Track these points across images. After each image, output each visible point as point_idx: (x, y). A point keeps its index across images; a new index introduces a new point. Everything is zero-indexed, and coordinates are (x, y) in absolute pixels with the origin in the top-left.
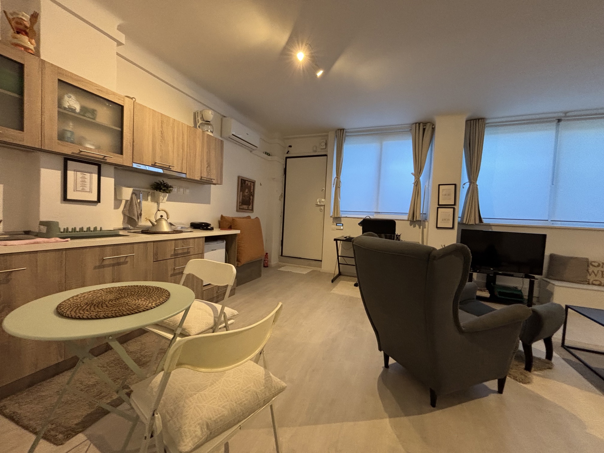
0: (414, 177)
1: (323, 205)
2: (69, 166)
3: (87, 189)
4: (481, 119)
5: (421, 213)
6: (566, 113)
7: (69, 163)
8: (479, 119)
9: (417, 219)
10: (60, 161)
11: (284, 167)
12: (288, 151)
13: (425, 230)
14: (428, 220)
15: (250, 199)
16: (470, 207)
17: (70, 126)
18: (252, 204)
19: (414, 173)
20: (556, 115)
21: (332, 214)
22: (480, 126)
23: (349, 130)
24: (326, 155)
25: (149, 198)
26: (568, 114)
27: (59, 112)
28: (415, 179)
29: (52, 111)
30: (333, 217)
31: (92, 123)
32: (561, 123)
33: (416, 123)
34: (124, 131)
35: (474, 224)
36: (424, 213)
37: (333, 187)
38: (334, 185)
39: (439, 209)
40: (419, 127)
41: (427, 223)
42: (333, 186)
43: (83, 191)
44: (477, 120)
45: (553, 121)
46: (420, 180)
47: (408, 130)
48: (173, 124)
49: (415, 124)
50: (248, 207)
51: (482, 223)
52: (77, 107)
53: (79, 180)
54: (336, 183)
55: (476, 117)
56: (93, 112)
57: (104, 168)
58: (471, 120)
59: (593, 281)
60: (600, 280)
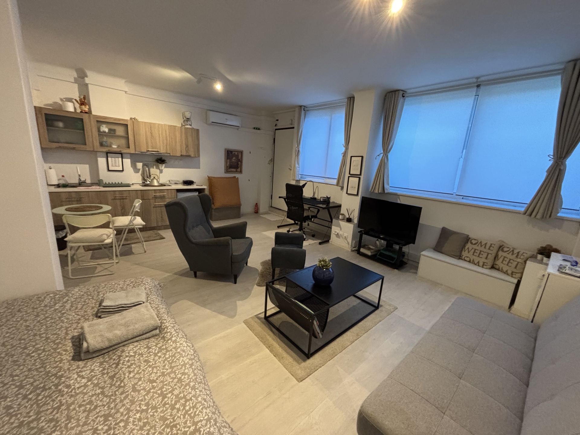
2: (108, 156)
3: (117, 165)
4: (397, 91)
7: (109, 154)
10: (105, 155)
11: (274, 138)
12: (276, 124)
15: (238, 164)
17: (105, 139)
18: (240, 168)
19: (344, 145)
20: (469, 81)
22: (395, 98)
25: (155, 167)
27: (98, 134)
29: (96, 134)
31: (115, 136)
32: (480, 88)
34: (129, 137)
39: (350, 178)
40: (348, 101)
43: (116, 166)
44: (394, 93)
45: (473, 87)
47: (344, 104)
48: (158, 127)
50: (236, 170)
52: (107, 130)
53: (113, 161)
56: (114, 131)
57: (124, 155)
58: (390, 92)
59: (465, 257)
60: (470, 257)
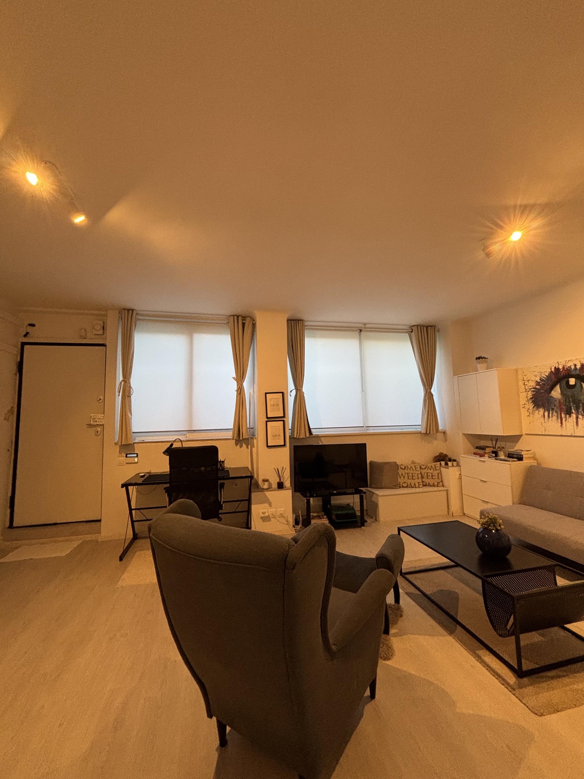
0: (236, 382)
1: (101, 425)
4: (301, 320)
5: (248, 427)
6: (365, 324)
8: (299, 320)
9: (244, 438)
11: (19, 359)
12: (27, 333)
13: (254, 450)
14: (256, 436)
16: (299, 419)
19: (235, 377)
20: (357, 325)
21: (117, 439)
22: (300, 327)
23: (141, 312)
24: (103, 345)
26: (367, 326)
28: (237, 385)
30: (120, 444)
32: (362, 333)
33: (234, 316)
35: (305, 437)
36: (251, 427)
37: (119, 395)
38: (119, 392)
39: (268, 423)
40: (238, 320)
41: (255, 441)
42: (117, 393)
44: (297, 321)
45: (356, 331)
46: (243, 387)
47: (226, 323)
49: (232, 317)
51: (312, 435)
54: (123, 390)
55: (295, 318)
58: (291, 320)
59: (402, 484)
60: (407, 482)
